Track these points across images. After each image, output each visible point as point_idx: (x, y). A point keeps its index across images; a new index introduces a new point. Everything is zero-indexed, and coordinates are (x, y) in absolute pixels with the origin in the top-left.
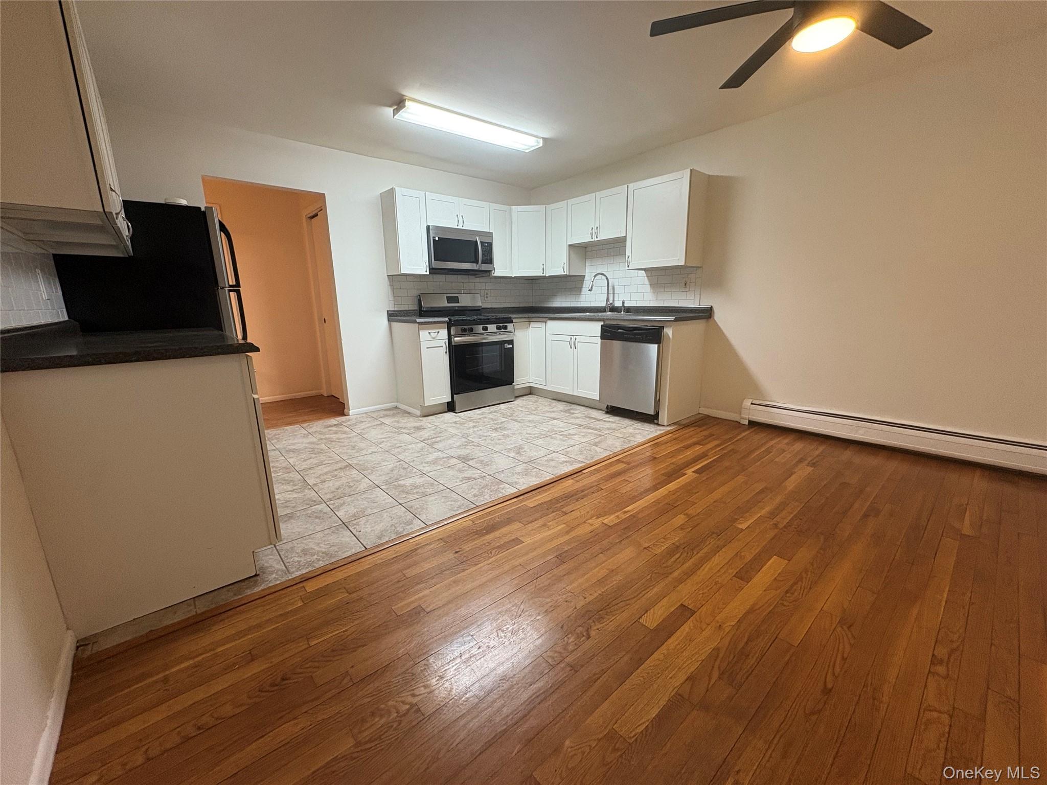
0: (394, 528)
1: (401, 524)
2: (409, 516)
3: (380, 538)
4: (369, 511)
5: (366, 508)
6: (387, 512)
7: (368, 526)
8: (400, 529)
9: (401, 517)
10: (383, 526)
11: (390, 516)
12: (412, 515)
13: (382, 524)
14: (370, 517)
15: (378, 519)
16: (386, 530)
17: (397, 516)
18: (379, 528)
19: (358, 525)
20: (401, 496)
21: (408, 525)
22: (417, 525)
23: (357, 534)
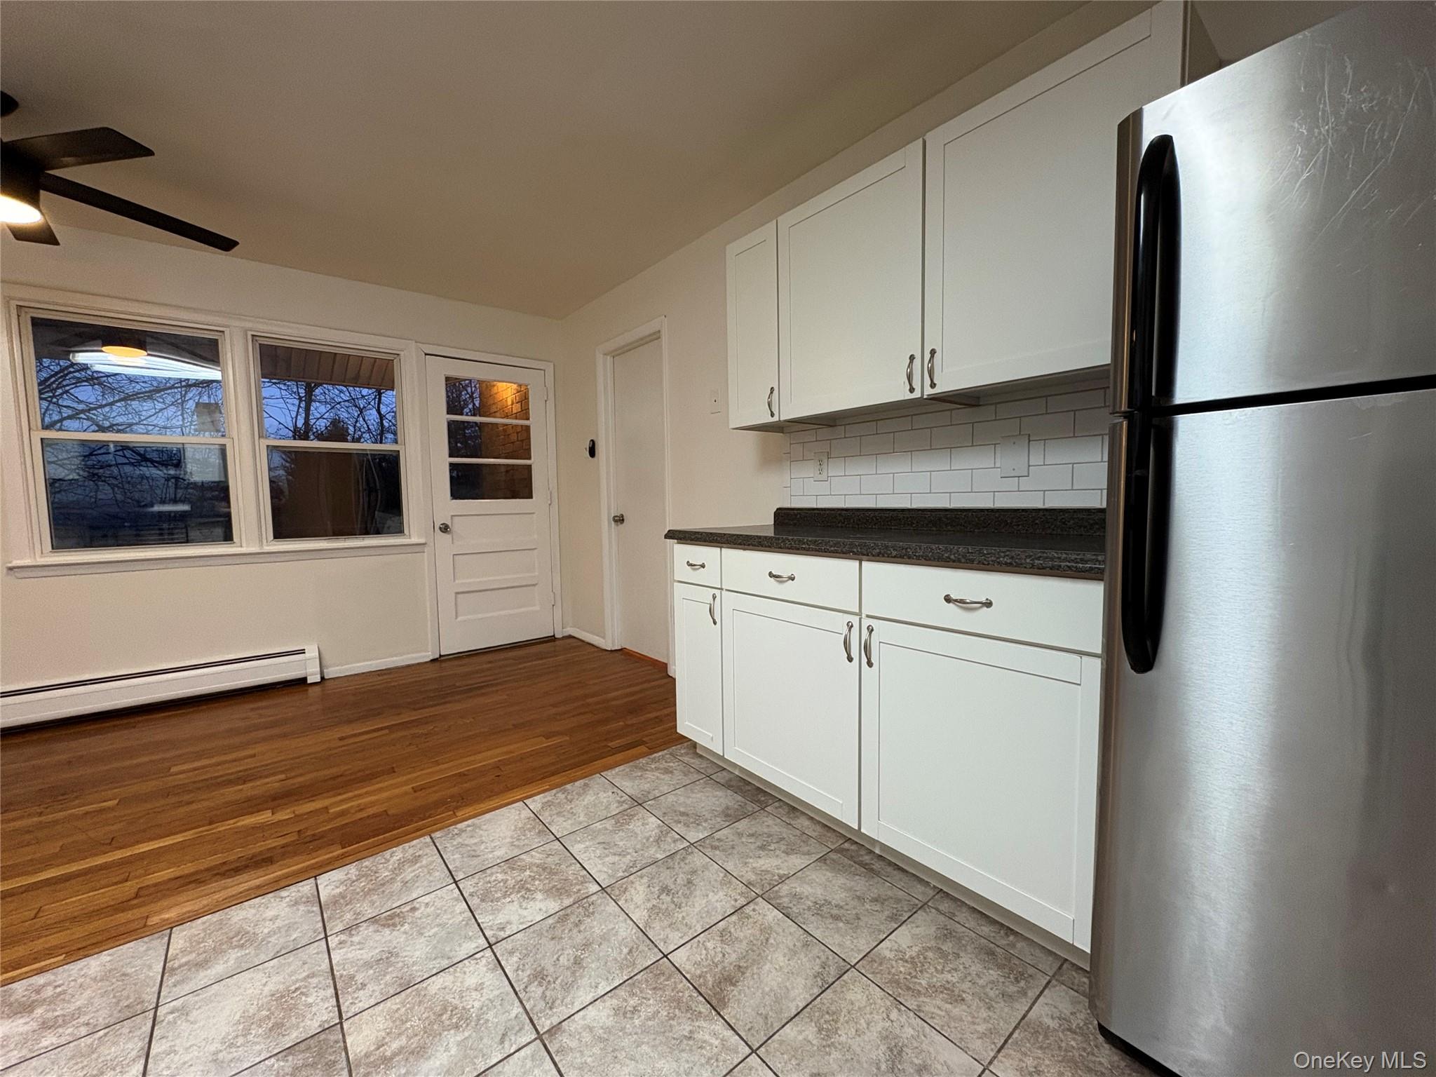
0: (569, 797)
1: (559, 803)
2: (545, 816)
3: (586, 785)
4: (609, 824)
5: (614, 832)
6: (580, 823)
7: (605, 801)
8: (561, 796)
9: (559, 814)
10: (583, 800)
11: (575, 815)
12: (540, 818)
13: (585, 803)
14: (604, 814)
15: (592, 810)
16: (579, 795)
17: (564, 816)
18: (589, 798)
19: (619, 802)
20: (556, 859)
21: (548, 801)
22: (536, 803)
23: (615, 790)
